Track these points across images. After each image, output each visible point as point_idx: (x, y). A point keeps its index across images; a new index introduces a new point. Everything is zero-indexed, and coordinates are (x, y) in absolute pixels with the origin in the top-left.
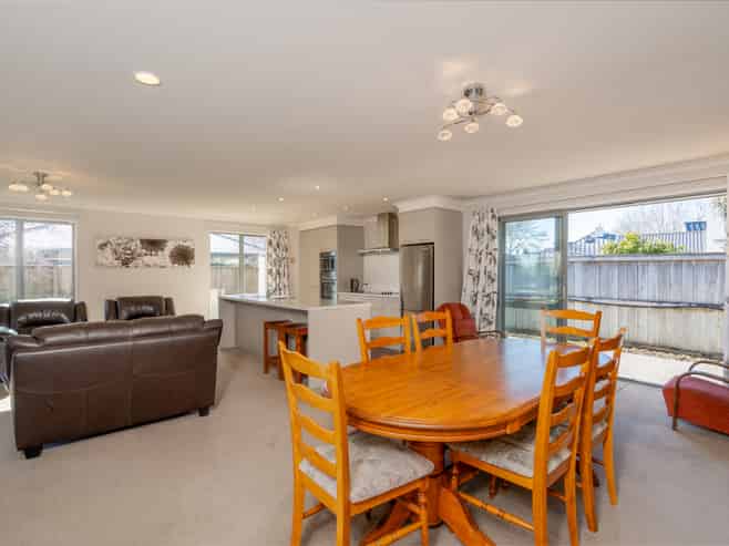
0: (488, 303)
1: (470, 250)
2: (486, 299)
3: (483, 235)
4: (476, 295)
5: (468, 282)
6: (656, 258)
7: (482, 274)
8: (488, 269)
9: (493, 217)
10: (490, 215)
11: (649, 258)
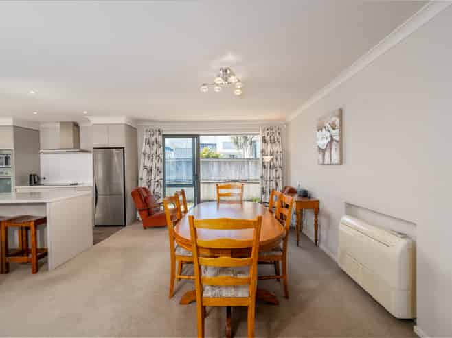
0: (157, 186)
1: (144, 154)
2: (156, 183)
3: (153, 144)
4: (150, 182)
5: (143, 174)
6: (217, 160)
7: (153, 169)
8: (157, 166)
9: (160, 134)
10: (158, 133)
11: (215, 160)
